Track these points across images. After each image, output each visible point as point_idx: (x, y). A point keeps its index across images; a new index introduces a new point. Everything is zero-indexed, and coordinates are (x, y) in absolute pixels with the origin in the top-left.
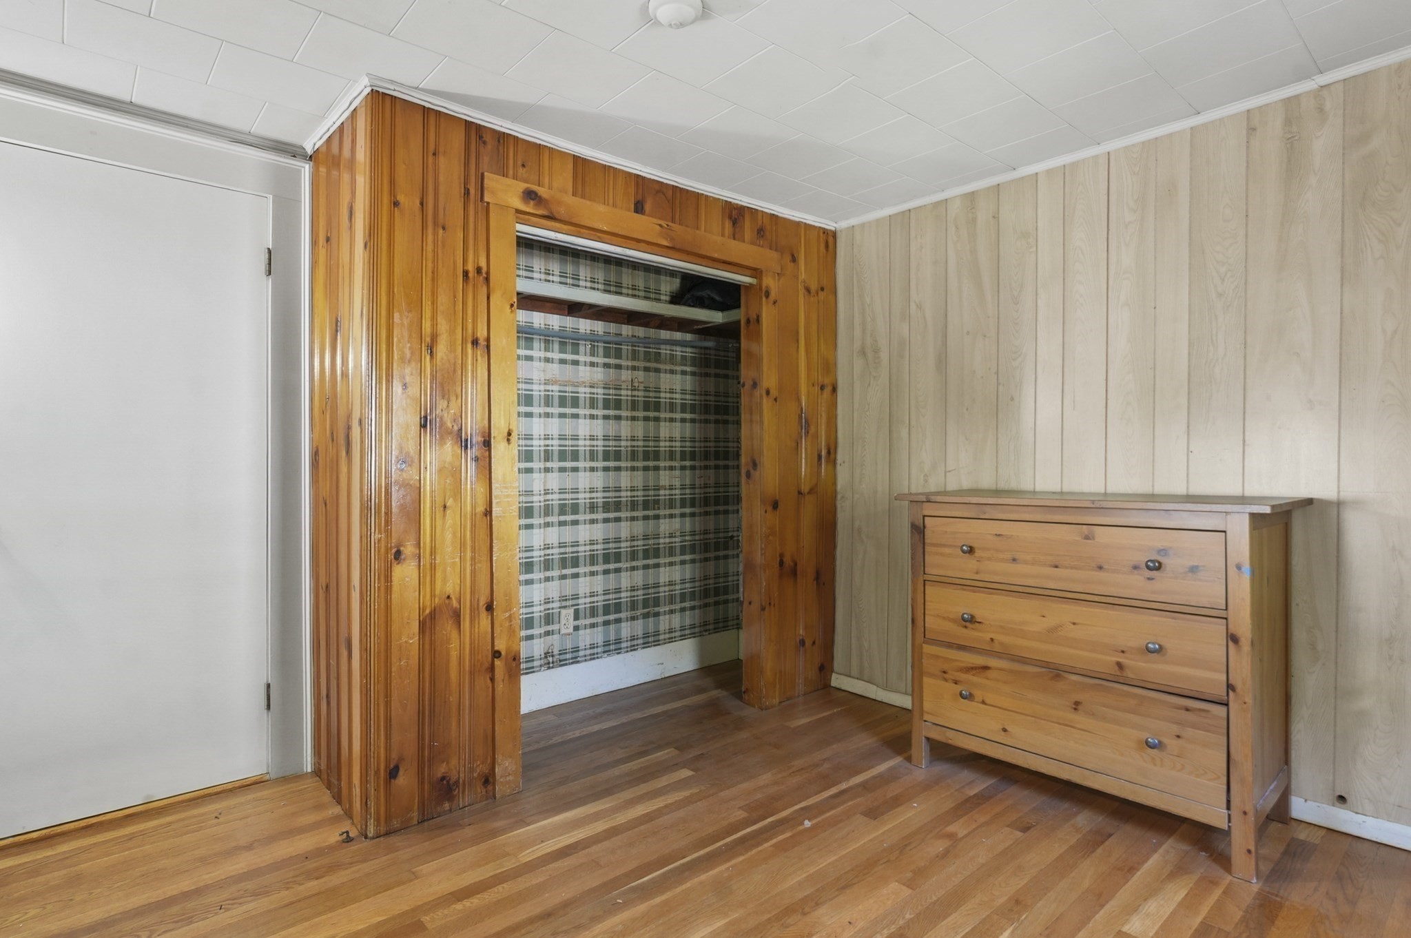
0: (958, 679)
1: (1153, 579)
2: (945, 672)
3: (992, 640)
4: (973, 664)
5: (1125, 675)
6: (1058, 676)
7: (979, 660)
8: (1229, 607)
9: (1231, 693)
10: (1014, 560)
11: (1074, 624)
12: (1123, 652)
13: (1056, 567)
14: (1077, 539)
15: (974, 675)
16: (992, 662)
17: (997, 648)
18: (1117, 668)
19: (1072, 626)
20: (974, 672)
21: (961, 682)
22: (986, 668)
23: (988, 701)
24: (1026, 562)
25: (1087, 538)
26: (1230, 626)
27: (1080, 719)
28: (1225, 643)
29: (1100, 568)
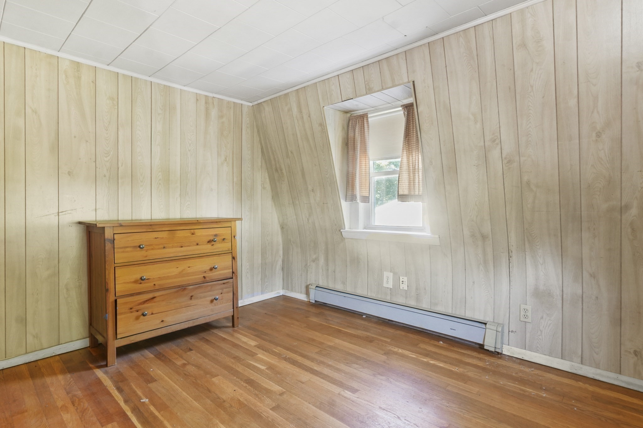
0: (137, 309)
1: (213, 245)
2: (131, 309)
3: (155, 285)
4: (147, 298)
5: (206, 280)
6: (185, 289)
7: (150, 296)
8: (232, 249)
9: (233, 274)
10: (164, 247)
11: (189, 267)
12: (205, 272)
13: (182, 247)
14: (190, 235)
15: (147, 304)
16: (156, 294)
17: (157, 287)
18: (204, 278)
19: (188, 268)
20: (148, 302)
21: (139, 310)
22: (154, 298)
23: (154, 312)
24: (169, 248)
25: (193, 234)
26: (233, 255)
27: (193, 302)
28: (231, 260)
29: (197, 244)
